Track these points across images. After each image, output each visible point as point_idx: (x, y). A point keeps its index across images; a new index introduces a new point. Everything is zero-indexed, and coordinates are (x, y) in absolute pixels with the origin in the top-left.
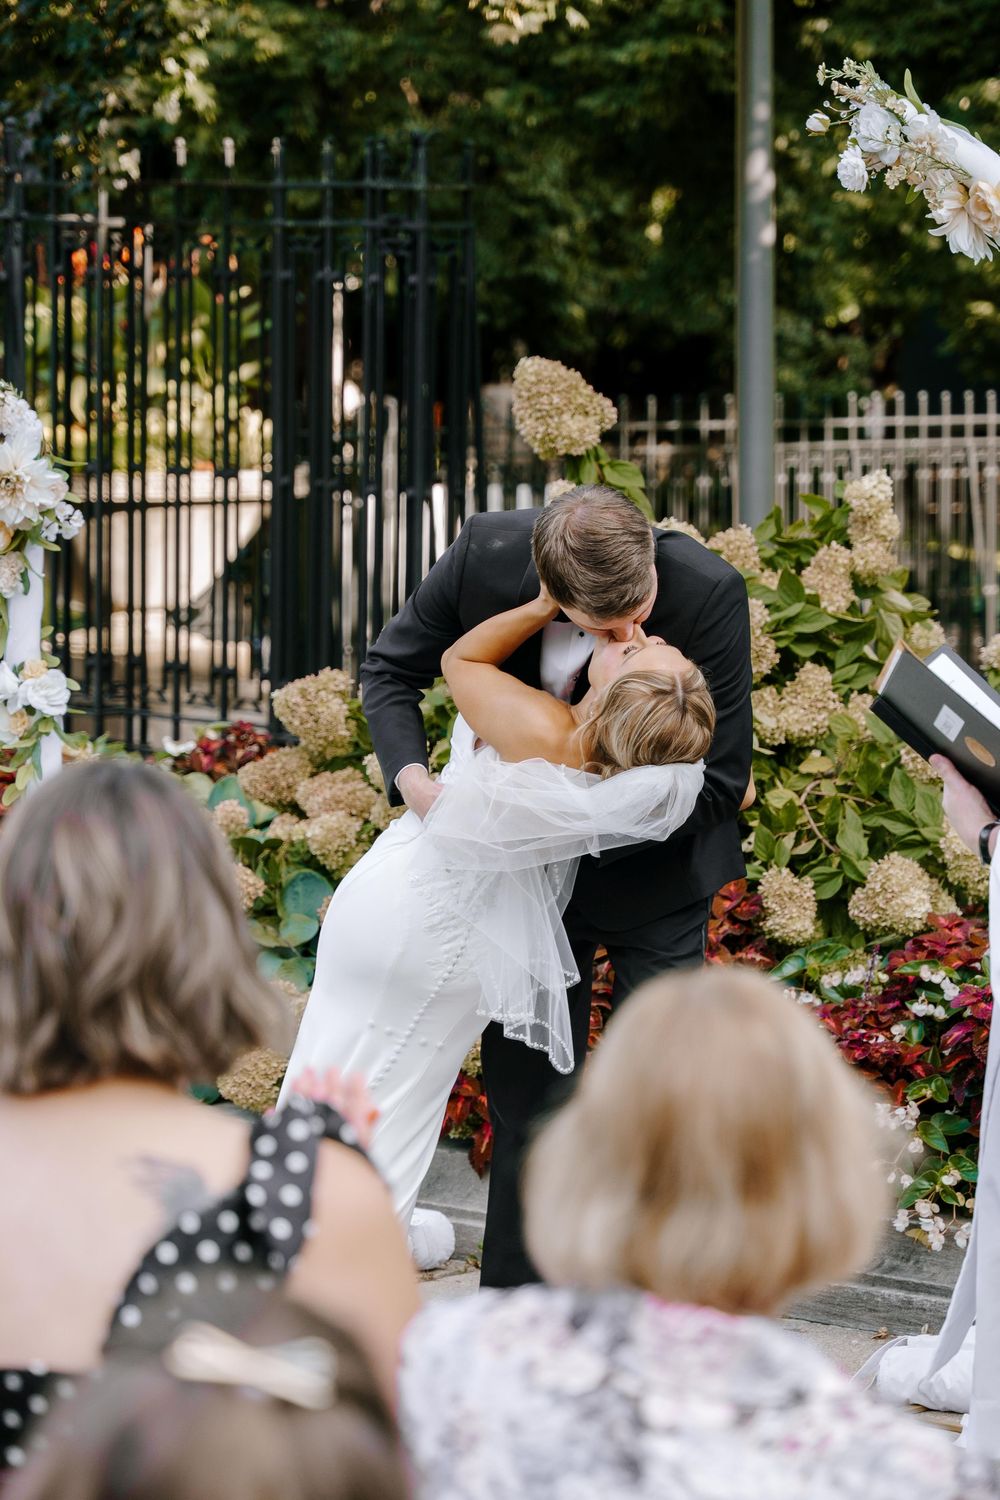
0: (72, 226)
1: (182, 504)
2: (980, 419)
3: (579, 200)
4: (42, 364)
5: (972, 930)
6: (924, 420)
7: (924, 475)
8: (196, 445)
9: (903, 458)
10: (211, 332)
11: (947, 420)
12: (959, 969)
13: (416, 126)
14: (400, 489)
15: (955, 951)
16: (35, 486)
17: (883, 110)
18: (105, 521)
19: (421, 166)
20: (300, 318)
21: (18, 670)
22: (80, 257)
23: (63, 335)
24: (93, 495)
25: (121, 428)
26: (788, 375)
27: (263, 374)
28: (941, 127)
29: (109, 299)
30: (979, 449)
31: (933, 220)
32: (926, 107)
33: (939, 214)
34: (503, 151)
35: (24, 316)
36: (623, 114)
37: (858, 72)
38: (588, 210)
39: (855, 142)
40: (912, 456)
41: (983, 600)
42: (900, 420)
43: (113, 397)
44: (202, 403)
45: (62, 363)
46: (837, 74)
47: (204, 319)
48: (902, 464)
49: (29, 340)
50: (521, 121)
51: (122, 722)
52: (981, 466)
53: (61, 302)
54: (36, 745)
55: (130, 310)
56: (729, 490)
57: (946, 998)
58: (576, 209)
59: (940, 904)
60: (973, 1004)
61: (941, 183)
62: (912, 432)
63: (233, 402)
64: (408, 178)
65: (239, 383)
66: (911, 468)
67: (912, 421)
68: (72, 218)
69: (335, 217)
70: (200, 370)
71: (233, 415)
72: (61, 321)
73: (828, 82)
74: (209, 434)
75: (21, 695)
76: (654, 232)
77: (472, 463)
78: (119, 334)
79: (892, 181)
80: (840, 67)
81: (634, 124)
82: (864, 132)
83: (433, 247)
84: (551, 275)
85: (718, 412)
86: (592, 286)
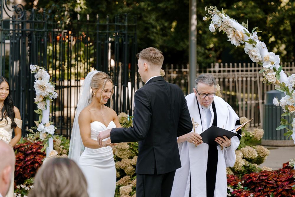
0: (57, 32)
1: (78, 86)
2: (238, 69)
3: (158, 23)
4: (51, 58)
5: (236, 178)
6: (227, 69)
7: (226, 80)
8: (81, 75)
9: (222, 76)
10: (84, 52)
11: (231, 69)
12: (233, 186)
13: (126, 9)
14: (122, 85)
15: (232, 182)
16: (48, 88)
17: (218, 16)
18: (63, 90)
19: (126, 20)
20: (102, 47)
21: (44, 125)
22: (58, 37)
23: (55, 52)
24: (60, 84)
25: (66, 71)
26: (199, 58)
27: (94, 60)
28: (230, 19)
29: (64, 45)
30: (237, 75)
31: (228, 38)
32: (227, 15)
33: (229, 37)
34: (143, 14)
35: (47, 49)
36: (167, 7)
37: (213, 8)
38: (160, 26)
39: (213, 22)
40: (224, 76)
41: (238, 105)
42: (222, 69)
43: (65, 65)
44: (82, 66)
45: (54, 58)
46: (209, 9)
47: (83, 49)
48: (222, 77)
49: (48, 53)
50: (147, 9)
51: (66, 131)
52: (238, 78)
53: (54, 46)
54: (48, 140)
55: (68, 47)
56: (188, 83)
57: (231, 192)
58: (157, 25)
59: (230, 172)
60: (236, 193)
61: (230, 30)
62: (224, 71)
63: (89, 66)
64: (123, 23)
65: (90, 62)
66: (224, 78)
67: (224, 69)
68: (57, 30)
69: (109, 30)
70: (82, 59)
71: (88, 68)
72: (54, 50)
73: (207, 10)
74: (84, 72)
75: (45, 130)
76: (172, 30)
77: (136, 78)
78: (66, 52)
79: (220, 30)
80: (210, 7)
81: (169, 9)
82: (214, 20)
83: (129, 37)
84: (153, 38)
85: (186, 68)
86: (161, 40)
